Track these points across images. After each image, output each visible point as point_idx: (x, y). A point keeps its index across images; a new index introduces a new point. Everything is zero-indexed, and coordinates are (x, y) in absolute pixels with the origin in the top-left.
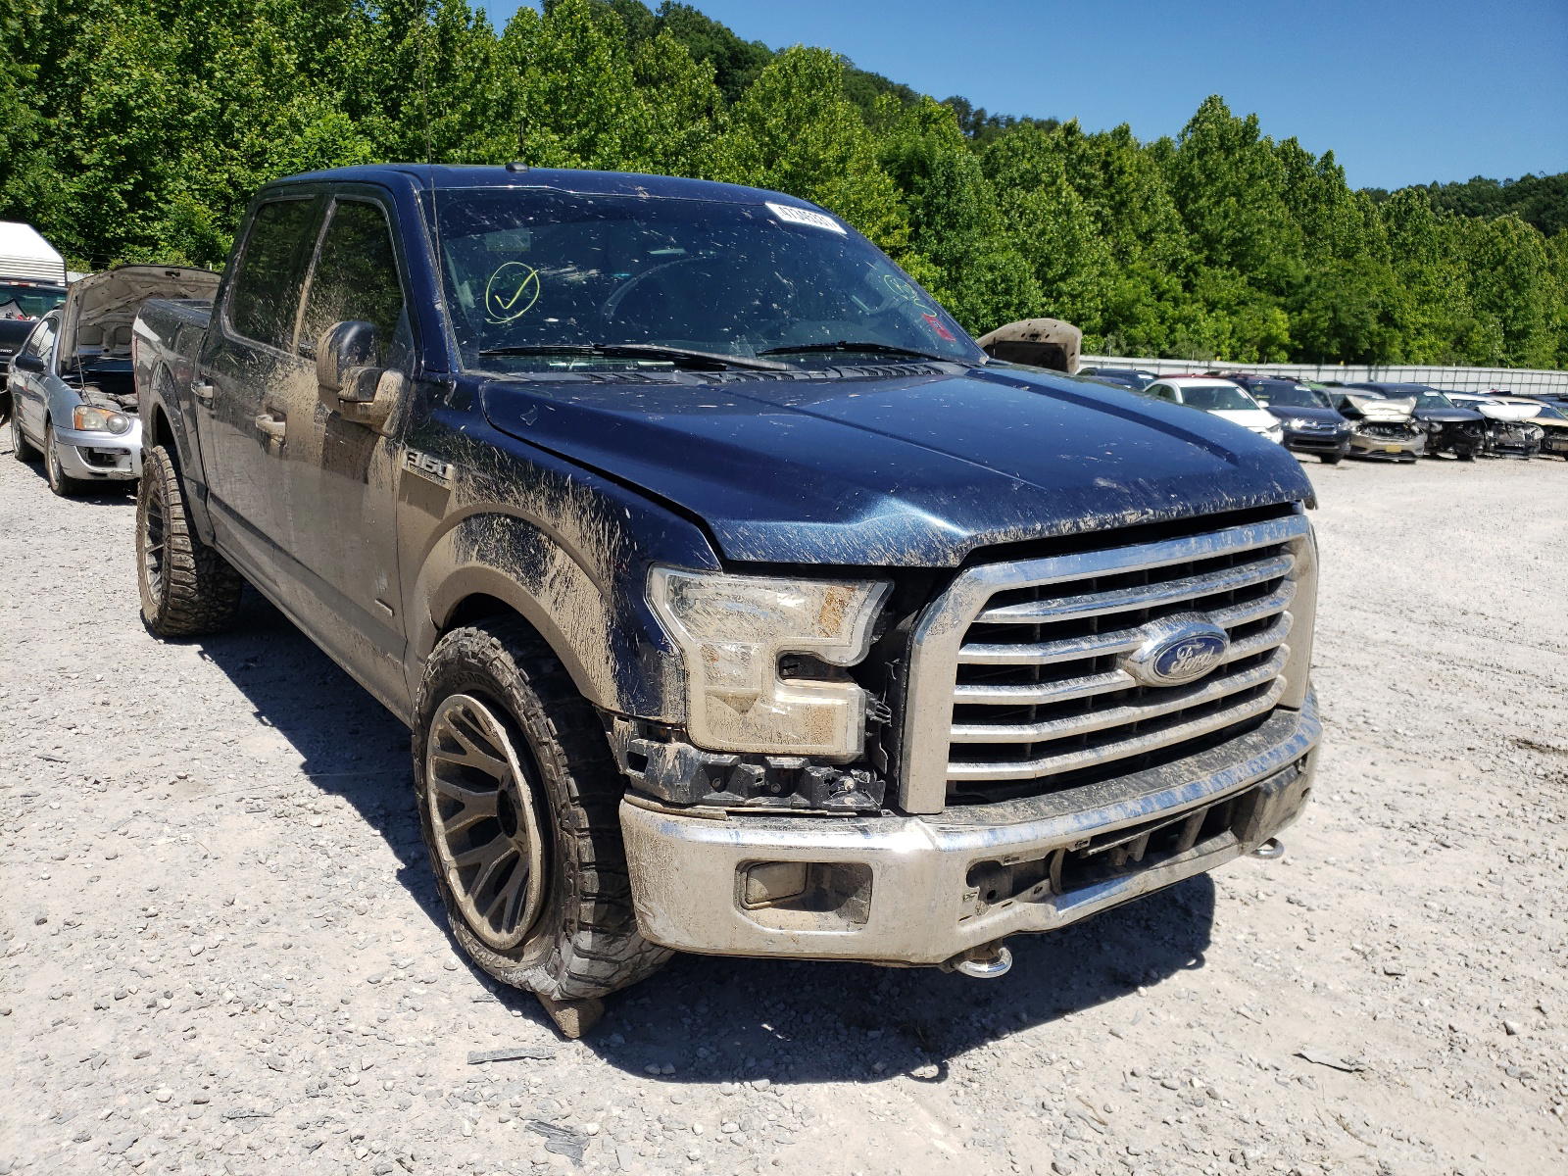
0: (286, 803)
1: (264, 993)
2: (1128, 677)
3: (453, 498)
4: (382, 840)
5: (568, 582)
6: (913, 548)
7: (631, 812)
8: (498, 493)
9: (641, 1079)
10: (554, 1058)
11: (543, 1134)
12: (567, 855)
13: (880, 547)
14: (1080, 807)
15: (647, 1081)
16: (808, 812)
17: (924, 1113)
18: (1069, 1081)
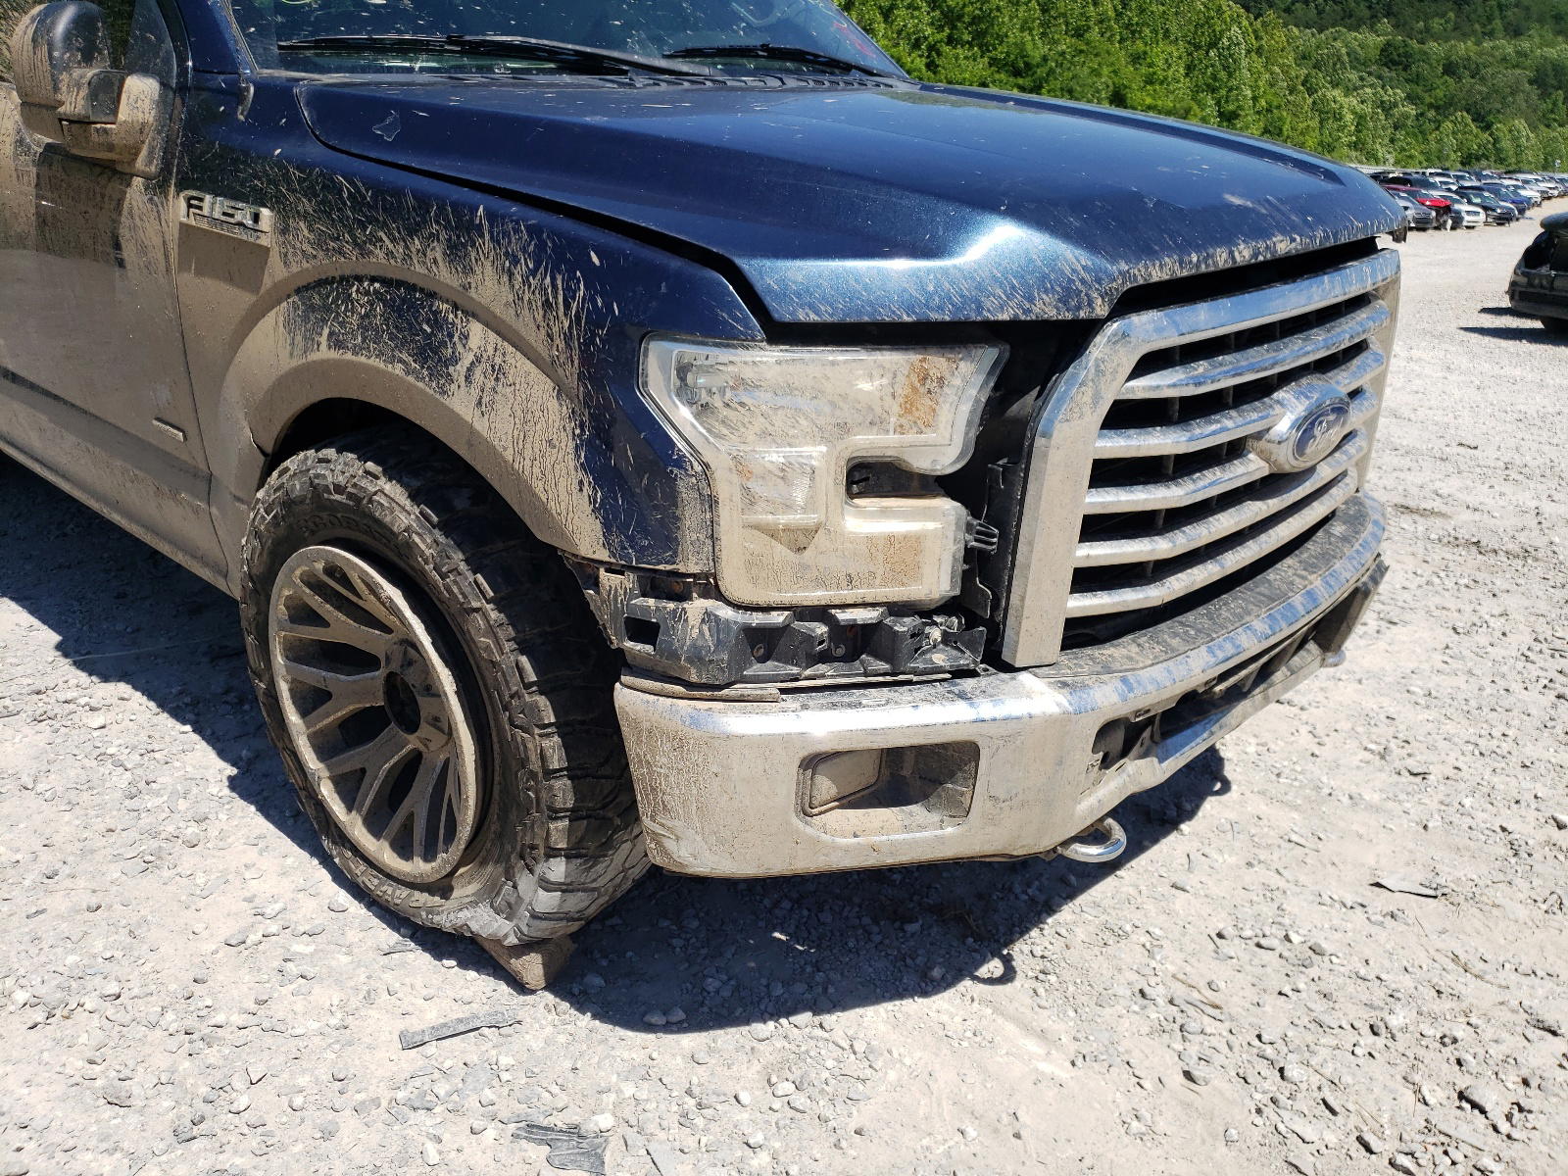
0: (46, 700)
1: (74, 985)
2: (1263, 464)
3: (275, 260)
4: (196, 737)
5: (498, 372)
6: (1046, 292)
7: (630, 699)
8: (356, 244)
9: (643, 1035)
10: (519, 1022)
11: (541, 1142)
12: (524, 762)
13: (999, 292)
14: (1209, 635)
15: (652, 1036)
16: (889, 679)
17: (1010, 1028)
18: (1158, 957)
